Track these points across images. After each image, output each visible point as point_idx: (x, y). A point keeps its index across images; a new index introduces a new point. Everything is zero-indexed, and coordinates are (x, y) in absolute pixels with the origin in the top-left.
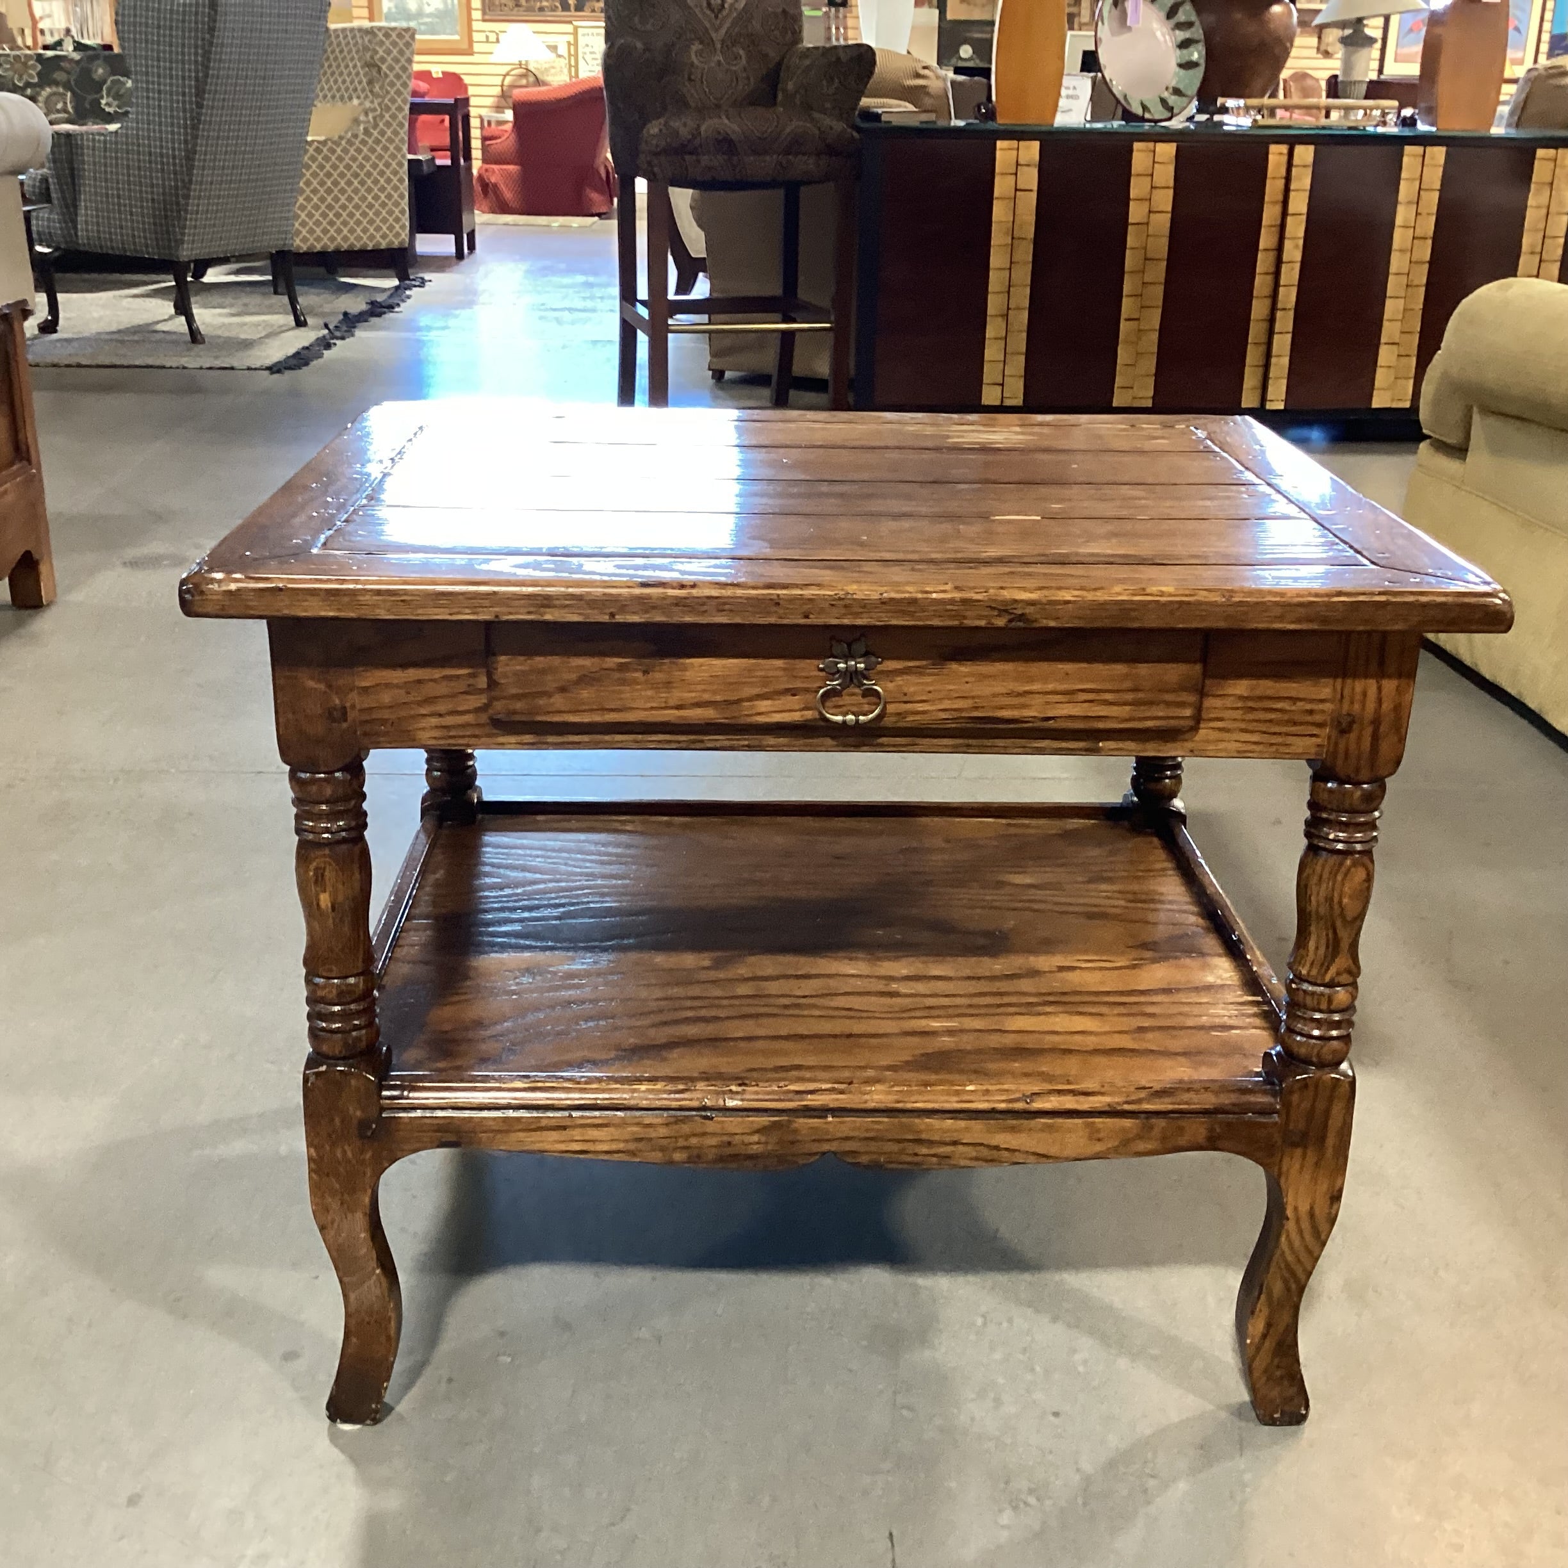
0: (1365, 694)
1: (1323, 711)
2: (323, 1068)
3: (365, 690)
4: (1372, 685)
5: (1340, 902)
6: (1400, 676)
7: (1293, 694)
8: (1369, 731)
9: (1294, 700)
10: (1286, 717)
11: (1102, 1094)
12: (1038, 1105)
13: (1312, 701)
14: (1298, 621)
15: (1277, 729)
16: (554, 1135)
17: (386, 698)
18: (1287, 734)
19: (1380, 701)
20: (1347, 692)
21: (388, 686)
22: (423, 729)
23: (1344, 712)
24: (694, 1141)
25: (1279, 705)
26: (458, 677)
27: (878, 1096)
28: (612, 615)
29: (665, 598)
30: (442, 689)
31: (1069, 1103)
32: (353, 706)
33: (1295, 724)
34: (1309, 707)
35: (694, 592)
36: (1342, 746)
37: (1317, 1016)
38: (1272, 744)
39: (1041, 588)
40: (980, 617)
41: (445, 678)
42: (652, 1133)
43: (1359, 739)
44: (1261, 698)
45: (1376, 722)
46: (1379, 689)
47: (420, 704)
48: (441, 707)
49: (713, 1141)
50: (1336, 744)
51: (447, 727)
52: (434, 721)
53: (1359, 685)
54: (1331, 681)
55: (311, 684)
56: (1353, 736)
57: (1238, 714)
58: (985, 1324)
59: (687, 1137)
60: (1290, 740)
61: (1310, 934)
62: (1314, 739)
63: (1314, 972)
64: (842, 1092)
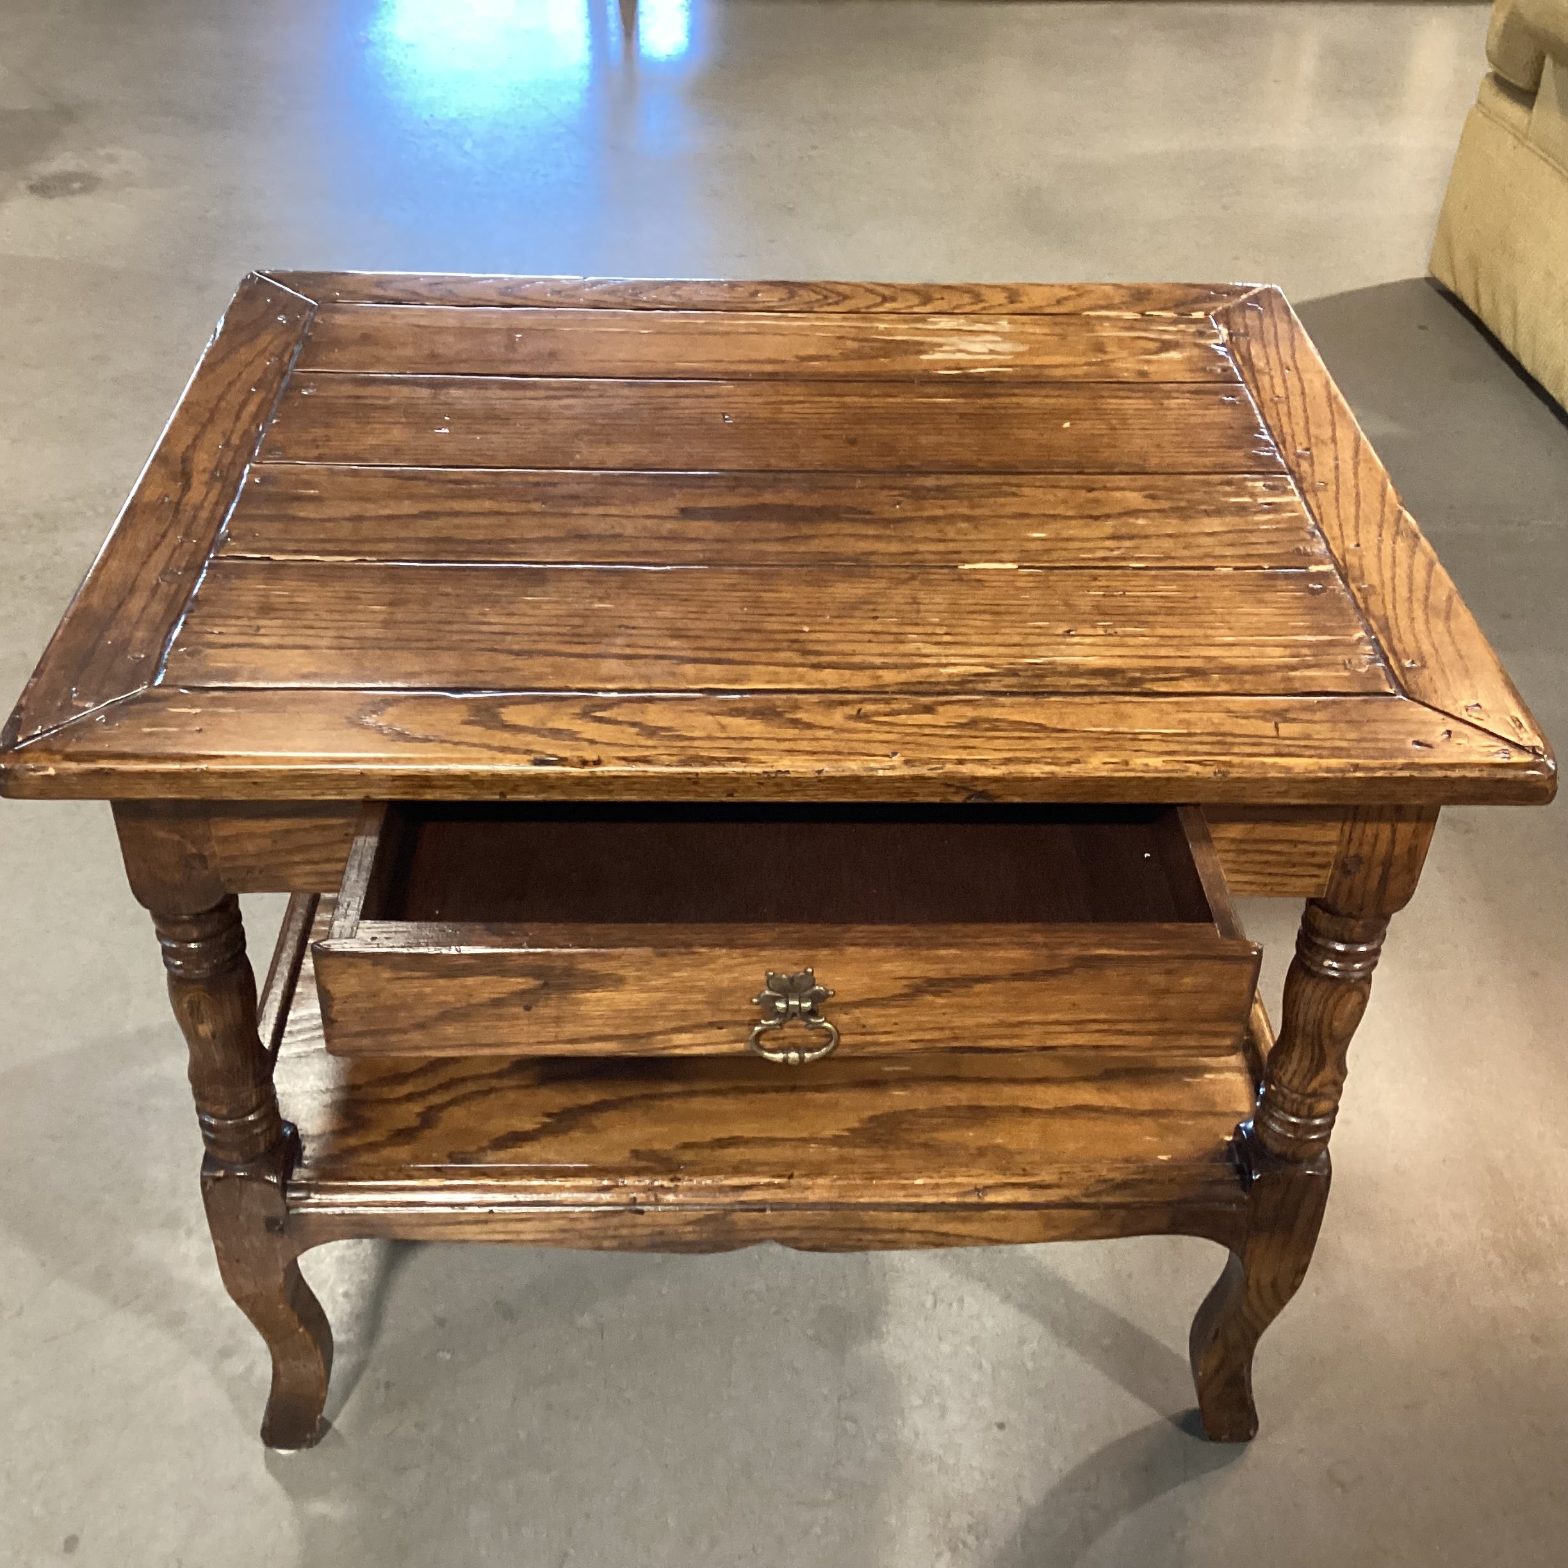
0: (1376, 837)
1: (1327, 854)
2: (221, 1174)
3: (225, 840)
4: (1385, 829)
5: (1331, 1024)
6: (1419, 819)
7: (1295, 837)
8: (1379, 870)
9: (1295, 843)
10: (1283, 859)
11: (1058, 1186)
12: (991, 1198)
13: (1317, 844)
14: (1303, 796)
15: (1272, 870)
16: (476, 1228)
17: (250, 847)
18: (1284, 875)
19: (1393, 842)
20: (1356, 836)
21: (251, 836)
22: (297, 875)
23: (1351, 853)
24: (624, 1232)
25: (1278, 848)
26: (332, 827)
27: (820, 1190)
28: (502, 794)
29: (563, 777)
30: (315, 838)
31: (1024, 1196)
32: (213, 855)
33: (1294, 865)
34: (1312, 849)
35: (598, 770)
36: (1345, 887)
37: (1294, 1120)
38: (1265, 885)
39: (1007, 761)
40: (933, 794)
41: (316, 827)
42: (579, 1226)
43: (1367, 877)
44: (1256, 841)
45: (1387, 863)
46: (1394, 832)
47: (290, 852)
48: (316, 855)
49: (647, 1231)
50: (1339, 884)
51: (323, 874)
52: (308, 868)
53: (1370, 829)
54: (1339, 825)
55: (161, 834)
56: (1358, 877)
57: (1231, 856)
58: (935, 1304)
59: (616, 1228)
60: (1287, 880)
61: (1294, 1045)
62: (1314, 880)
63: (1296, 1082)
64: (780, 1186)
